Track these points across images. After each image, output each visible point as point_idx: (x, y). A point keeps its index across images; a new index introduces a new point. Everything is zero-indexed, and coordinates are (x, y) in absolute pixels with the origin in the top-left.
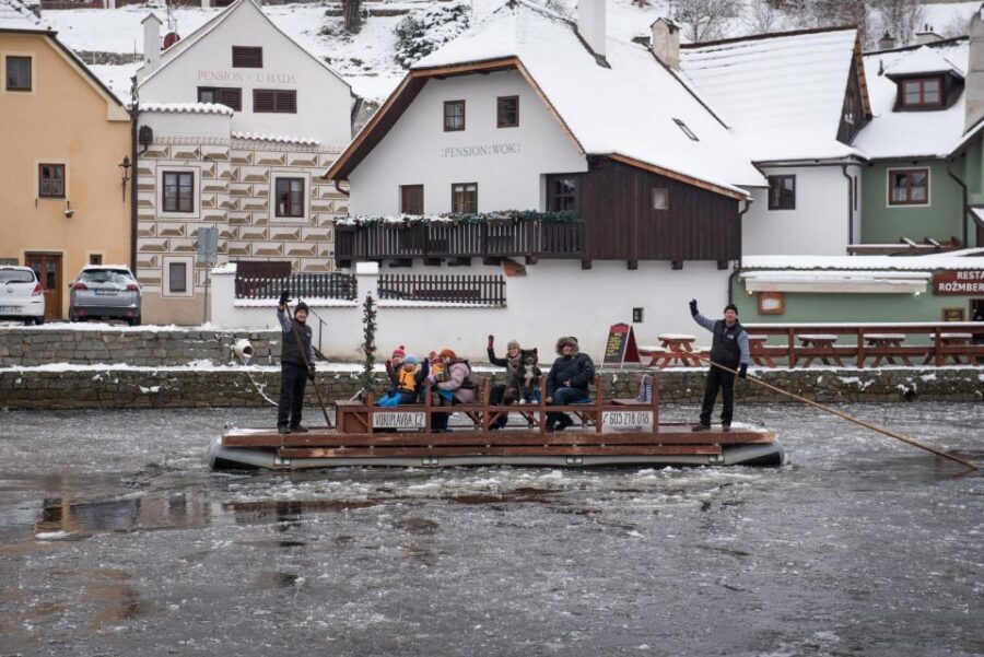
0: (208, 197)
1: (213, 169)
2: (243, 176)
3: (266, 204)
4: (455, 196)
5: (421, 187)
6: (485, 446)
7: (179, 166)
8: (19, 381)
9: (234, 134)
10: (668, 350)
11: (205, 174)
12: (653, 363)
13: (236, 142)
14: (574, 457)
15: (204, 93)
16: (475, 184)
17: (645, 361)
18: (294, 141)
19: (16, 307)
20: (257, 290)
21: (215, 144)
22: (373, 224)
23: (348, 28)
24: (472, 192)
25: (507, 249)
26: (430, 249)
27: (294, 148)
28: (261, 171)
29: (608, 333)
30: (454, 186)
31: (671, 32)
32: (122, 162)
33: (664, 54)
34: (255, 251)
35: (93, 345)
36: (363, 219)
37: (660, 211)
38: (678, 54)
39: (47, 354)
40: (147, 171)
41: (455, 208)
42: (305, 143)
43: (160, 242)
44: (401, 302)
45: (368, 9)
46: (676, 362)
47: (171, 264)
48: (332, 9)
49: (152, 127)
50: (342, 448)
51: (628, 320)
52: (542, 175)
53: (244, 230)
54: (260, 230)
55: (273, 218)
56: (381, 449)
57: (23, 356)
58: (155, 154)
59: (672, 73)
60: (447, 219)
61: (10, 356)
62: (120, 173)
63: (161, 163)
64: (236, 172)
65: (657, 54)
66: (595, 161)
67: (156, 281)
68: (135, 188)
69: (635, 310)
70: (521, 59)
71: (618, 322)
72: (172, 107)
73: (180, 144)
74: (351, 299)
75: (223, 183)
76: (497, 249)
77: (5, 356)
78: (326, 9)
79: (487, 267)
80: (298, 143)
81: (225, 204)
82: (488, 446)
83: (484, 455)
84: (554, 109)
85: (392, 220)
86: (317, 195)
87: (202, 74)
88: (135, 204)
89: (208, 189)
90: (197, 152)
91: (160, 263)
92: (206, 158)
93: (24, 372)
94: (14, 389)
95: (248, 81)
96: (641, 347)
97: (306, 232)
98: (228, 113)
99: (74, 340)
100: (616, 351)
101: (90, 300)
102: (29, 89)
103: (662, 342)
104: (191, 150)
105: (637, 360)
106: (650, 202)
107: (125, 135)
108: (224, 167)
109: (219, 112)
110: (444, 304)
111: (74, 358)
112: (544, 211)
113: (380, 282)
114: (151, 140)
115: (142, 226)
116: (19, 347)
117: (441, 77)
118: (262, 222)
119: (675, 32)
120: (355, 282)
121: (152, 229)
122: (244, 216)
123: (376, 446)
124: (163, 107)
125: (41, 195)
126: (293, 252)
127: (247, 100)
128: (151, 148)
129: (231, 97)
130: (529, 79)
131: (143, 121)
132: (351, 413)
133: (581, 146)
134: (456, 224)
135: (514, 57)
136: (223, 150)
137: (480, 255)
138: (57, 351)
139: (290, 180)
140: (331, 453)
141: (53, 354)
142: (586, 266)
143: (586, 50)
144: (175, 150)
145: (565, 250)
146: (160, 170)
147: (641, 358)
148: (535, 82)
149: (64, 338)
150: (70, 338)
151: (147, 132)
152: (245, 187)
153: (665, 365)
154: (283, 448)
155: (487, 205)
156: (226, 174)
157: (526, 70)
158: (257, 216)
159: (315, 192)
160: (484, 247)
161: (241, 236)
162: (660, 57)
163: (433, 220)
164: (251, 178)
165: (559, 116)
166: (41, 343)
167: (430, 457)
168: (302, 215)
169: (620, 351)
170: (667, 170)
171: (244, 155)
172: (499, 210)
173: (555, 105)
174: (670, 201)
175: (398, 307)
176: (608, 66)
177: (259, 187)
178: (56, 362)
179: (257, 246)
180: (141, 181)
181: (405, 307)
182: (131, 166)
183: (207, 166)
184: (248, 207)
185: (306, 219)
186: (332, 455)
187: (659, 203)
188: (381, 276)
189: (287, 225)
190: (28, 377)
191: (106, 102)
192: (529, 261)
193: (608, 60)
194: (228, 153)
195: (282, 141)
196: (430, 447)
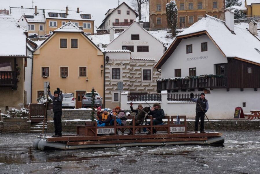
0: (124, 75)
1: (125, 67)
2: (134, 69)
3: (141, 77)
4: (190, 72)
5: (180, 69)
6: (135, 139)
7: (116, 67)
8: (66, 124)
9: (132, 58)
10: (253, 114)
11: (123, 69)
12: (249, 119)
13: (131, 60)
14: (163, 142)
15: (123, 47)
16: (195, 68)
17: (246, 118)
18: (148, 59)
19: (67, 104)
20: (135, 99)
21: (126, 61)
22: (167, 80)
23: (173, 36)
24: (194, 70)
25: (204, 86)
26: (183, 87)
27: (148, 61)
28: (139, 68)
29: (235, 109)
30: (190, 69)
31: (255, 25)
32: (101, 66)
33: (253, 31)
34: (138, 90)
35: (87, 114)
36: (164, 79)
37: (250, 74)
38: (257, 32)
39: (75, 117)
40: (108, 69)
41: (190, 75)
42: (151, 60)
43: (111, 88)
44: (174, 102)
45: (178, 31)
46: (256, 118)
47: (114, 94)
48: (169, 31)
49: (109, 57)
50: (89, 141)
51: (241, 106)
52: (214, 64)
53: (135, 84)
54: (139, 84)
55: (142, 81)
56: (102, 141)
57: (68, 117)
58: (110, 64)
59: (255, 36)
60: (187, 78)
61: (65, 117)
62: (100, 69)
63: (111, 66)
64: (132, 68)
65: (250, 31)
66: (230, 59)
67: (110, 98)
68: (105, 73)
69: (243, 103)
70: (207, 31)
71: (238, 107)
72: (114, 51)
73: (116, 61)
74: (160, 101)
75: (128, 71)
76: (202, 86)
77: (63, 117)
78: (167, 31)
79: (199, 91)
80: (149, 60)
81: (129, 77)
82: (137, 139)
83: (136, 142)
84: (217, 45)
85: (172, 79)
86: (154, 74)
87: (123, 42)
88: (105, 77)
89: (124, 73)
90: (121, 63)
91: (111, 93)
92: (124, 65)
93: (67, 122)
94: (64, 126)
95: (135, 44)
96: (245, 114)
97: (151, 84)
98: (129, 52)
99: (82, 113)
100: (237, 115)
101: (87, 102)
102: (77, 48)
103: (251, 112)
104: (120, 62)
105: (244, 118)
106: (247, 71)
107: (102, 59)
108: (128, 67)
109: (127, 52)
110: (186, 102)
111: (82, 118)
112: (215, 74)
113: (168, 96)
114: (109, 60)
115: (107, 83)
116: (67, 115)
117: (185, 38)
118: (139, 82)
119: (256, 25)
120: (161, 96)
121: (109, 84)
122: (134, 80)
123: (100, 140)
124: (112, 51)
125: (80, 76)
126: (148, 90)
127: (135, 49)
128: (109, 62)
129: (131, 48)
130: (210, 37)
131: (107, 55)
132: (90, 129)
133: (225, 55)
134: (190, 79)
135: (205, 31)
136: (128, 62)
137: (197, 88)
138: (77, 116)
139: (147, 70)
140: (85, 143)
141: (76, 117)
142: (228, 90)
143: (228, 30)
144: (115, 63)
145: (221, 86)
146: (111, 68)
147: (245, 117)
148: (211, 37)
149: (79, 112)
150: (81, 112)
151: (108, 58)
152: (135, 72)
153: (252, 119)
154: (68, 142)
155: (199, 74)
156: (129, 69)
157: (209, 34)
158: (138, 80)
159: (154, 73)
160: (198, 86)
161: (134, 86)
162: (251, 32)
163: (183, 78)
164: (136, 70)
165: (218, 47)
166: (73, 114)
167: (118, 144)
168: (150, 80)
169: (238, 115)
170: (252, 62)
171: (134, 64)
172: (202, 75)
173: (217, 44)
174: (253, 71)
175: (173, 103)
176: (235, 34)
177: (138, 72)
178: (77, 119)
179: (138, 88)
180: (106, 71)
181: (175, 103)
182: (103, 67)
183: (124, 67)
184: (136, 78)
185: (151, 81)
186: (86, 144)
187: (250, 71)
188: (168, 94)
189: (146, 83)
190: (68, 123)
191: (97, 50)
192: (211, 89)
193: (235, 32)
194: (129, 63)
195: (145, 60)
196: (118, 140)
